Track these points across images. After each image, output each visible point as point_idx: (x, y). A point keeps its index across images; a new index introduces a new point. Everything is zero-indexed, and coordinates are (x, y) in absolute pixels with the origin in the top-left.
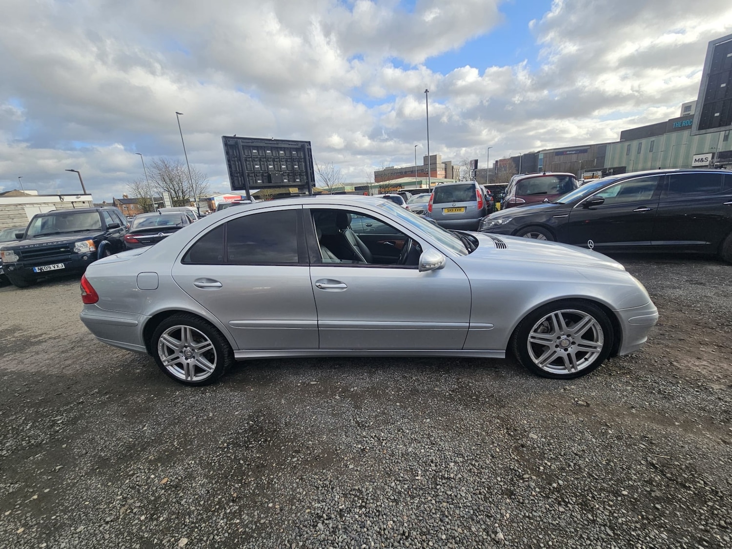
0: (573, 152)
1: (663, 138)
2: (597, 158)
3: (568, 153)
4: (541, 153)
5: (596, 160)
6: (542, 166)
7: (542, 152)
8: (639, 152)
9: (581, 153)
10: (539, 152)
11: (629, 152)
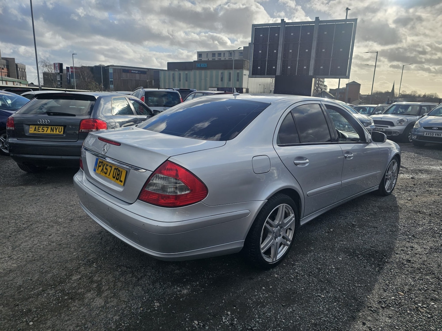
0: (136, 72)
1: (192, 73)
2: (154, 80)
3: (132, 71)
4: (110, 67)
5: (153, 81)
6: (112, 80)
7: (112, 67)
8: (180, 81)
9: (142, 74)
10: (108, 66)
11: (174, 79)
